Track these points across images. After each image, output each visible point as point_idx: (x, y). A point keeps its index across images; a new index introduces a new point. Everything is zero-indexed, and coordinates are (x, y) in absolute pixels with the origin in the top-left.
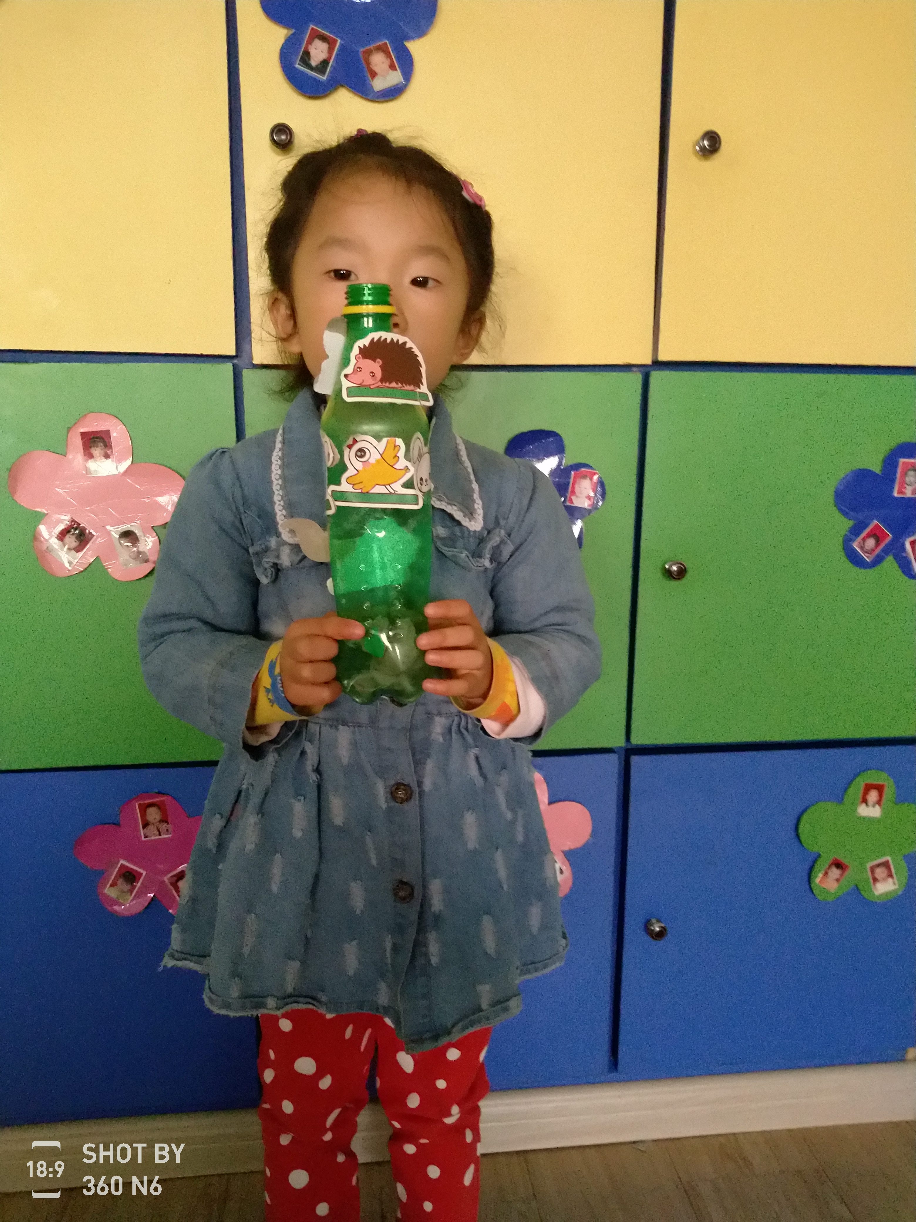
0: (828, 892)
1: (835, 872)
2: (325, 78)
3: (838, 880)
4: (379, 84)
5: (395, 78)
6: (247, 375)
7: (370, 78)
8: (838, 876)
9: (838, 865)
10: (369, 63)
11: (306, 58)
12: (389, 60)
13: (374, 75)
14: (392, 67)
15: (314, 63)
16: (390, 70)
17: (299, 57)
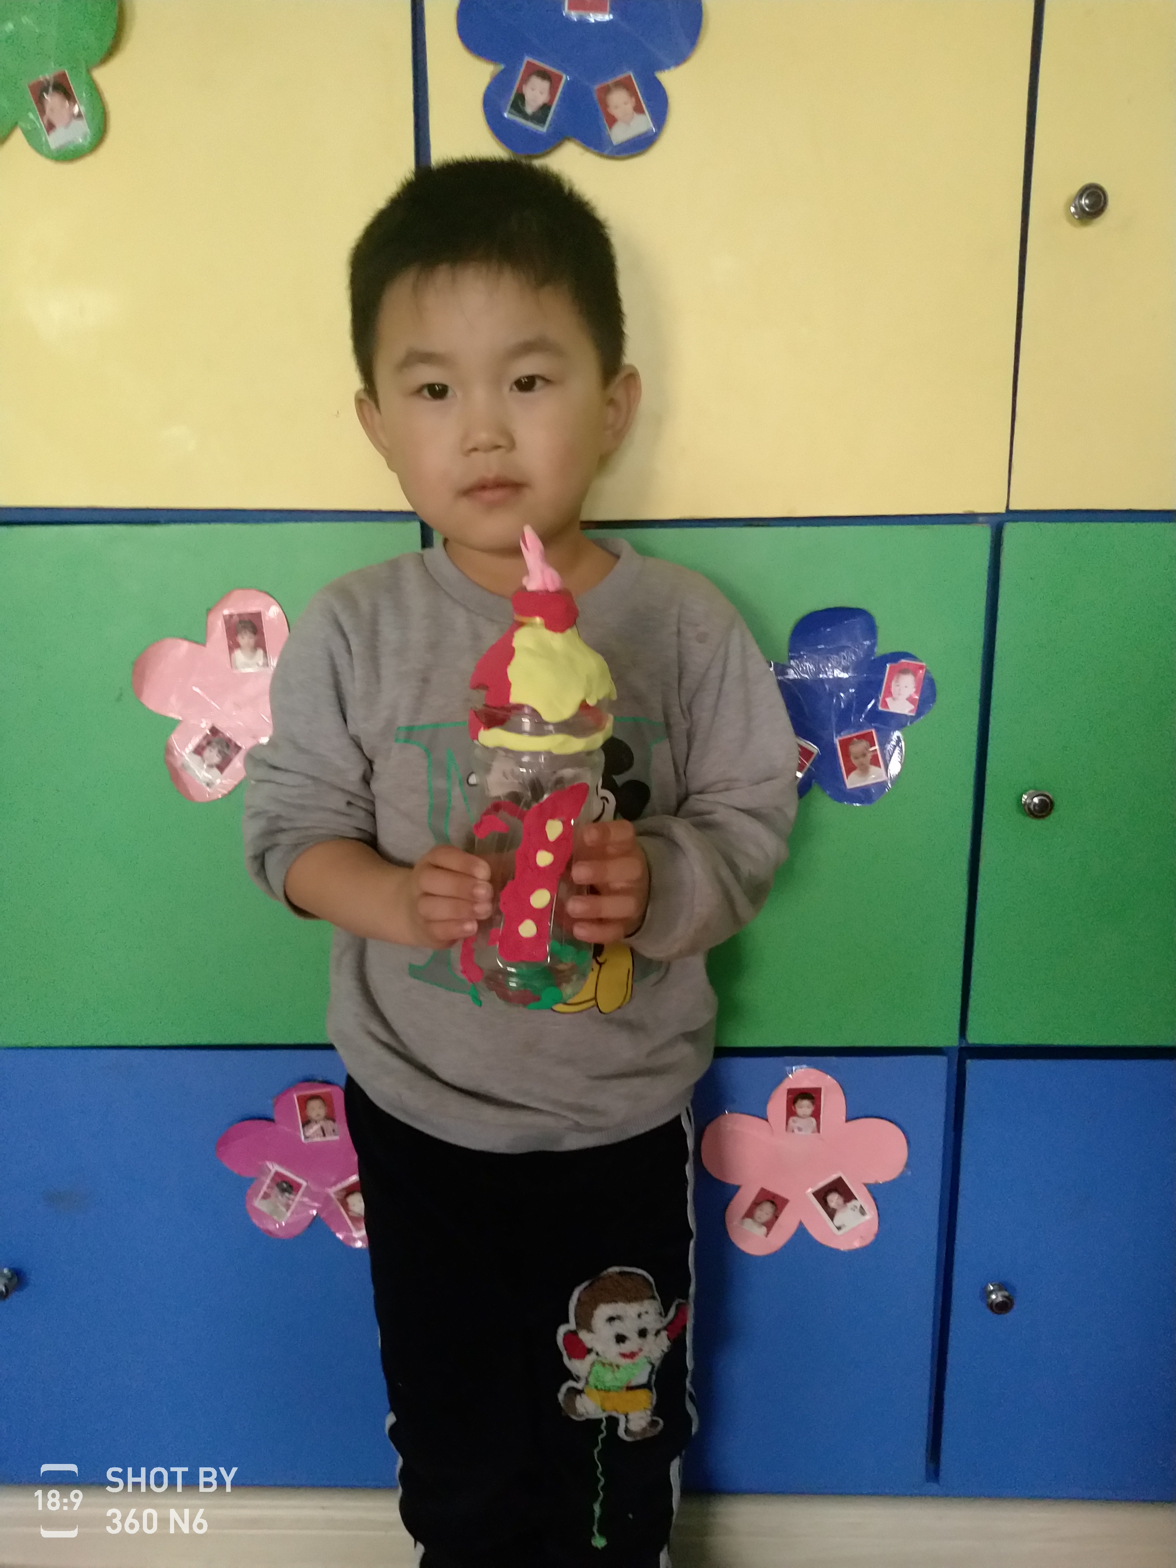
2: (544, 129)
10: (605, 106)
11: (520, 103)
12: (634, 100)
13: (612, 121)
14: (638, 109)
15: (530, 109)
16: (635, 114)
17: (510, 103)
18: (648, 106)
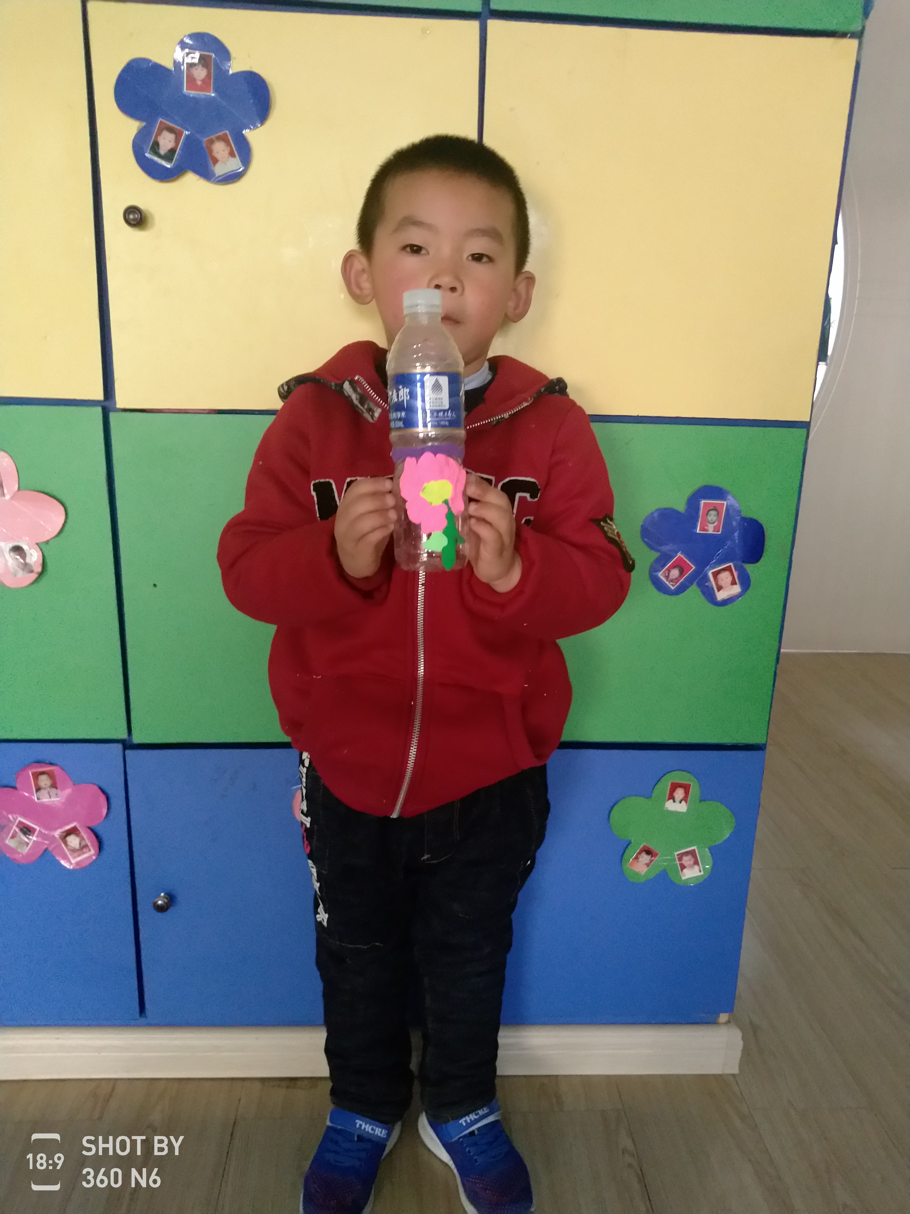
0: (637, 874)
1: (645, 858)
2: (172, 164)
3: (648, 865)
4: (220, 170)
5: (234, 164)
6: (113, 416)
7: (212, 165)
8: (648, 861)
9: (648, 852)
10: (211, 151)
11: (156, 147)
12: (229, 148)
13: (215, 161)
14: (232, 154)
15: (163, 151)
16: (230, 158)
17: (150, 148)
18: (238, 153)
